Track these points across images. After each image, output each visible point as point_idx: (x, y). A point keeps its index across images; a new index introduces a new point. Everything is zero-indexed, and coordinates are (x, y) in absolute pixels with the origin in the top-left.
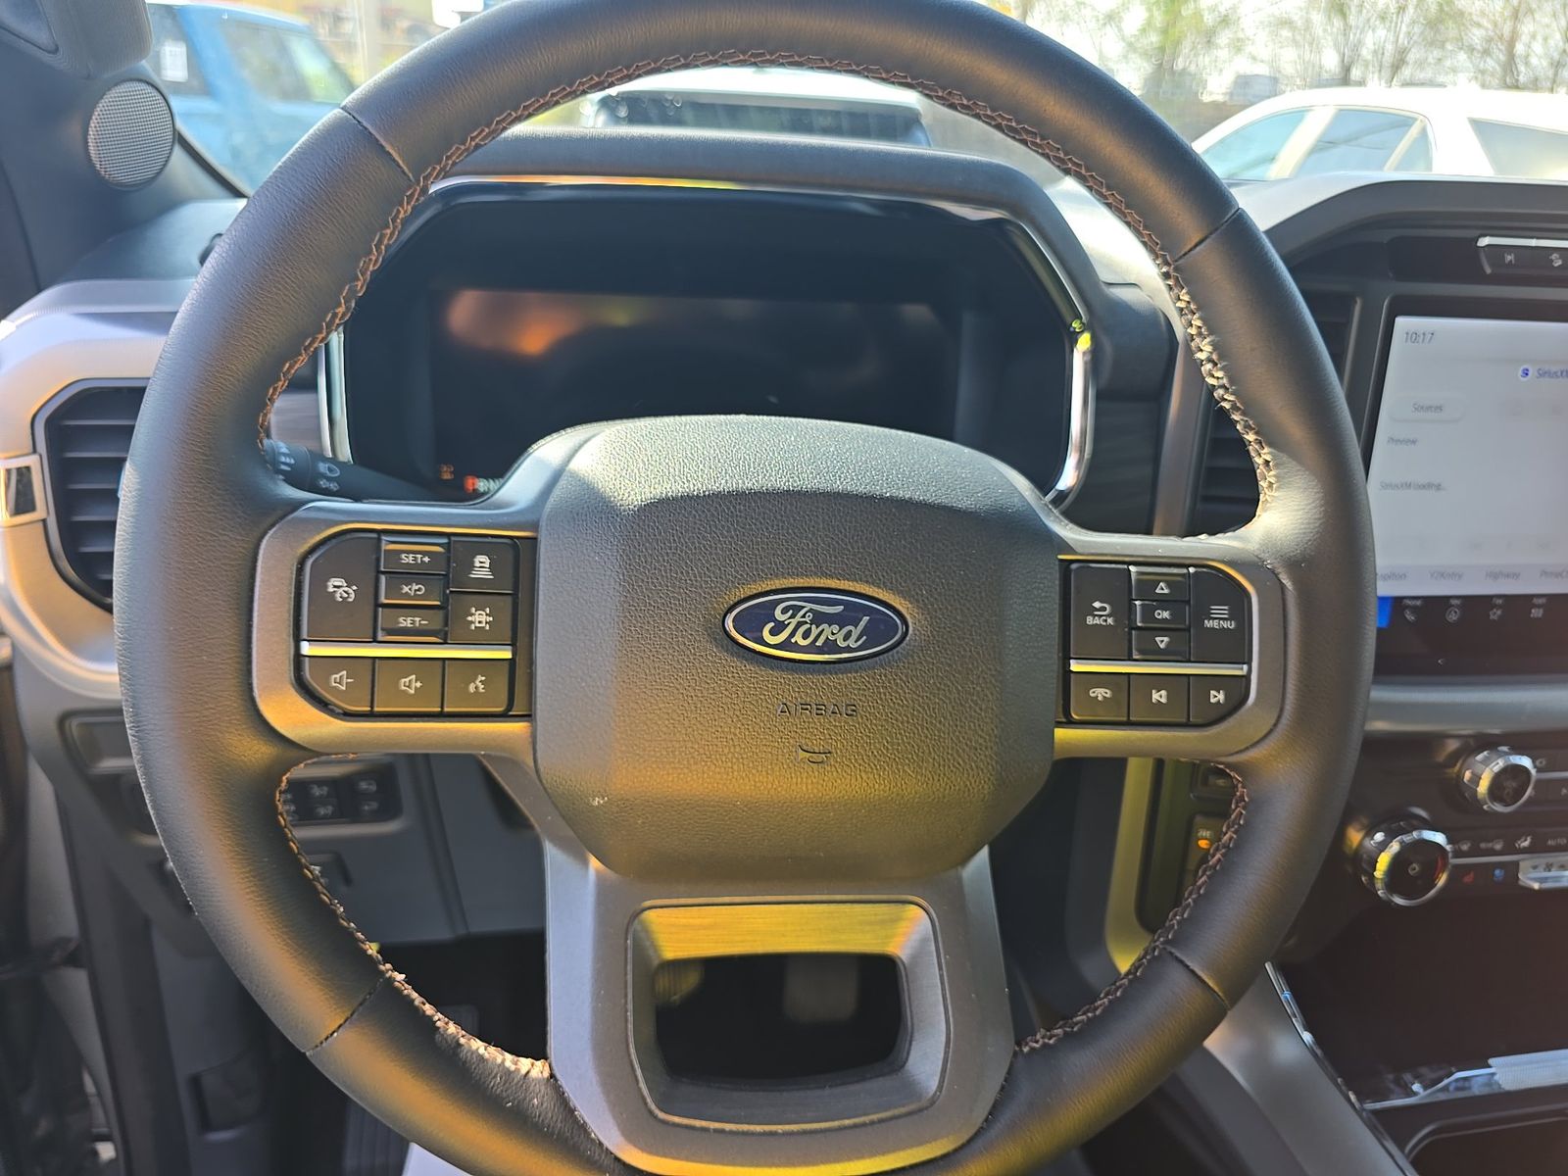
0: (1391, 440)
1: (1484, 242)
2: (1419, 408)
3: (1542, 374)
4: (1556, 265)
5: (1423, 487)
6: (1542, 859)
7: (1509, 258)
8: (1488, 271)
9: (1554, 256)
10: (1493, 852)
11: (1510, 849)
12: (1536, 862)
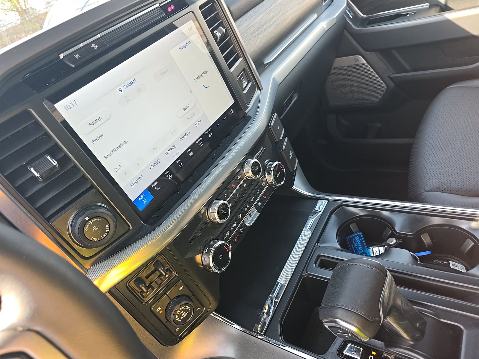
0: (93, 142)
1: (62, 56)
2: (92, 124)
3: (126, 87)
4: (96, 48)
5: (120, 147)
6: (248, 216)
7: (77, 56)
8: (73, 66)
9: (93, 45)
10: (235, 227)
11: (238, 222)
12: (246, 218)
